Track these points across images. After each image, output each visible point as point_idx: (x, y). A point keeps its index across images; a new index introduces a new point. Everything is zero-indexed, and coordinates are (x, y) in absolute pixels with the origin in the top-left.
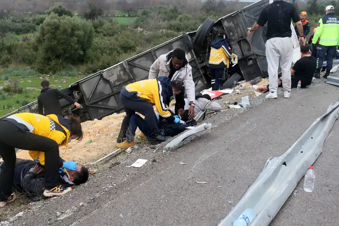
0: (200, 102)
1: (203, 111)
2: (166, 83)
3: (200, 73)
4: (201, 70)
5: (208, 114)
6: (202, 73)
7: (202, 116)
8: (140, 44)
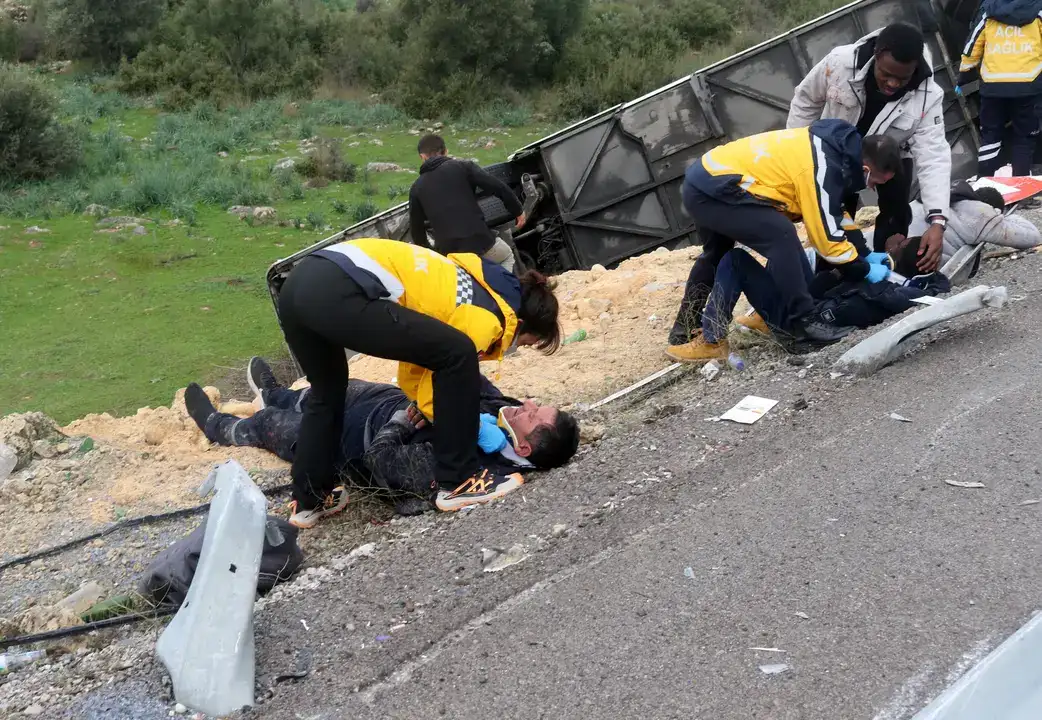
0: (964, 216)
1: (974, 246)
2: (841, 146)
3: (962, 118)
4: (968, 103)
5: (988, 259)
6: (968, 116)
7: (967, 264)
8: (745, 18)
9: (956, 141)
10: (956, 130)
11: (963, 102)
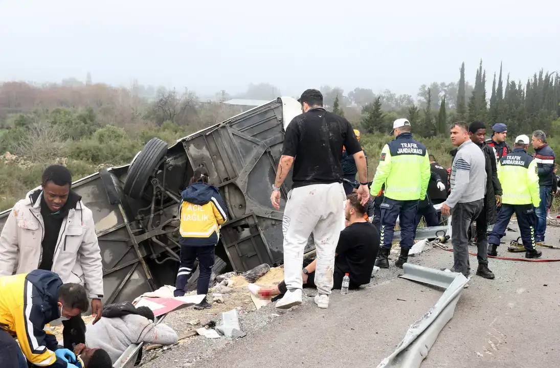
0: (130, 325)
1: (137, 344)
3: (137, 257)
4: (140, 248)
5: (149, 350)
6: (141, 256)
7: (133, 357)
8: (7, 190)
9: (133, 272)
10: (133, 264)
11: (136, 247)
